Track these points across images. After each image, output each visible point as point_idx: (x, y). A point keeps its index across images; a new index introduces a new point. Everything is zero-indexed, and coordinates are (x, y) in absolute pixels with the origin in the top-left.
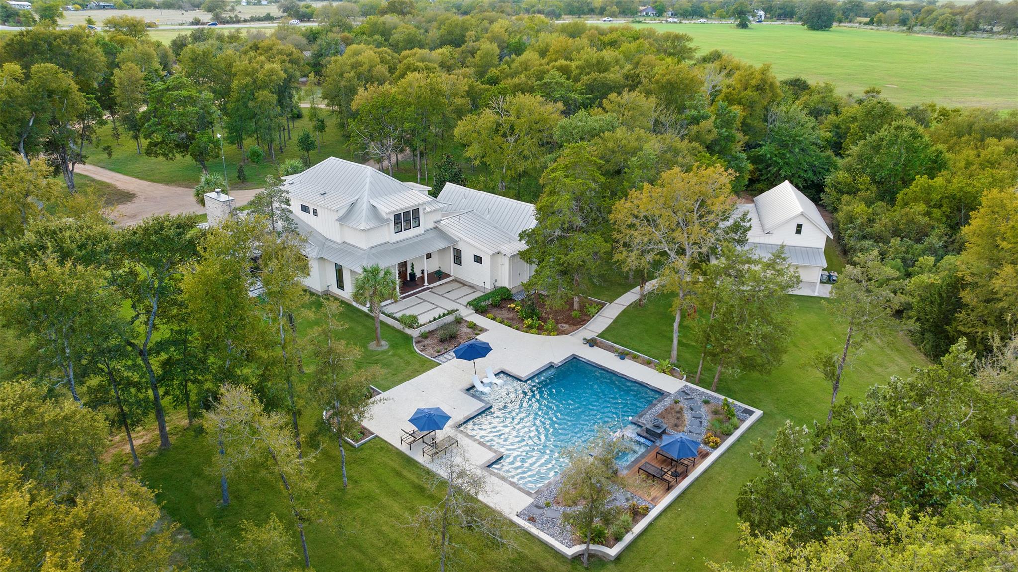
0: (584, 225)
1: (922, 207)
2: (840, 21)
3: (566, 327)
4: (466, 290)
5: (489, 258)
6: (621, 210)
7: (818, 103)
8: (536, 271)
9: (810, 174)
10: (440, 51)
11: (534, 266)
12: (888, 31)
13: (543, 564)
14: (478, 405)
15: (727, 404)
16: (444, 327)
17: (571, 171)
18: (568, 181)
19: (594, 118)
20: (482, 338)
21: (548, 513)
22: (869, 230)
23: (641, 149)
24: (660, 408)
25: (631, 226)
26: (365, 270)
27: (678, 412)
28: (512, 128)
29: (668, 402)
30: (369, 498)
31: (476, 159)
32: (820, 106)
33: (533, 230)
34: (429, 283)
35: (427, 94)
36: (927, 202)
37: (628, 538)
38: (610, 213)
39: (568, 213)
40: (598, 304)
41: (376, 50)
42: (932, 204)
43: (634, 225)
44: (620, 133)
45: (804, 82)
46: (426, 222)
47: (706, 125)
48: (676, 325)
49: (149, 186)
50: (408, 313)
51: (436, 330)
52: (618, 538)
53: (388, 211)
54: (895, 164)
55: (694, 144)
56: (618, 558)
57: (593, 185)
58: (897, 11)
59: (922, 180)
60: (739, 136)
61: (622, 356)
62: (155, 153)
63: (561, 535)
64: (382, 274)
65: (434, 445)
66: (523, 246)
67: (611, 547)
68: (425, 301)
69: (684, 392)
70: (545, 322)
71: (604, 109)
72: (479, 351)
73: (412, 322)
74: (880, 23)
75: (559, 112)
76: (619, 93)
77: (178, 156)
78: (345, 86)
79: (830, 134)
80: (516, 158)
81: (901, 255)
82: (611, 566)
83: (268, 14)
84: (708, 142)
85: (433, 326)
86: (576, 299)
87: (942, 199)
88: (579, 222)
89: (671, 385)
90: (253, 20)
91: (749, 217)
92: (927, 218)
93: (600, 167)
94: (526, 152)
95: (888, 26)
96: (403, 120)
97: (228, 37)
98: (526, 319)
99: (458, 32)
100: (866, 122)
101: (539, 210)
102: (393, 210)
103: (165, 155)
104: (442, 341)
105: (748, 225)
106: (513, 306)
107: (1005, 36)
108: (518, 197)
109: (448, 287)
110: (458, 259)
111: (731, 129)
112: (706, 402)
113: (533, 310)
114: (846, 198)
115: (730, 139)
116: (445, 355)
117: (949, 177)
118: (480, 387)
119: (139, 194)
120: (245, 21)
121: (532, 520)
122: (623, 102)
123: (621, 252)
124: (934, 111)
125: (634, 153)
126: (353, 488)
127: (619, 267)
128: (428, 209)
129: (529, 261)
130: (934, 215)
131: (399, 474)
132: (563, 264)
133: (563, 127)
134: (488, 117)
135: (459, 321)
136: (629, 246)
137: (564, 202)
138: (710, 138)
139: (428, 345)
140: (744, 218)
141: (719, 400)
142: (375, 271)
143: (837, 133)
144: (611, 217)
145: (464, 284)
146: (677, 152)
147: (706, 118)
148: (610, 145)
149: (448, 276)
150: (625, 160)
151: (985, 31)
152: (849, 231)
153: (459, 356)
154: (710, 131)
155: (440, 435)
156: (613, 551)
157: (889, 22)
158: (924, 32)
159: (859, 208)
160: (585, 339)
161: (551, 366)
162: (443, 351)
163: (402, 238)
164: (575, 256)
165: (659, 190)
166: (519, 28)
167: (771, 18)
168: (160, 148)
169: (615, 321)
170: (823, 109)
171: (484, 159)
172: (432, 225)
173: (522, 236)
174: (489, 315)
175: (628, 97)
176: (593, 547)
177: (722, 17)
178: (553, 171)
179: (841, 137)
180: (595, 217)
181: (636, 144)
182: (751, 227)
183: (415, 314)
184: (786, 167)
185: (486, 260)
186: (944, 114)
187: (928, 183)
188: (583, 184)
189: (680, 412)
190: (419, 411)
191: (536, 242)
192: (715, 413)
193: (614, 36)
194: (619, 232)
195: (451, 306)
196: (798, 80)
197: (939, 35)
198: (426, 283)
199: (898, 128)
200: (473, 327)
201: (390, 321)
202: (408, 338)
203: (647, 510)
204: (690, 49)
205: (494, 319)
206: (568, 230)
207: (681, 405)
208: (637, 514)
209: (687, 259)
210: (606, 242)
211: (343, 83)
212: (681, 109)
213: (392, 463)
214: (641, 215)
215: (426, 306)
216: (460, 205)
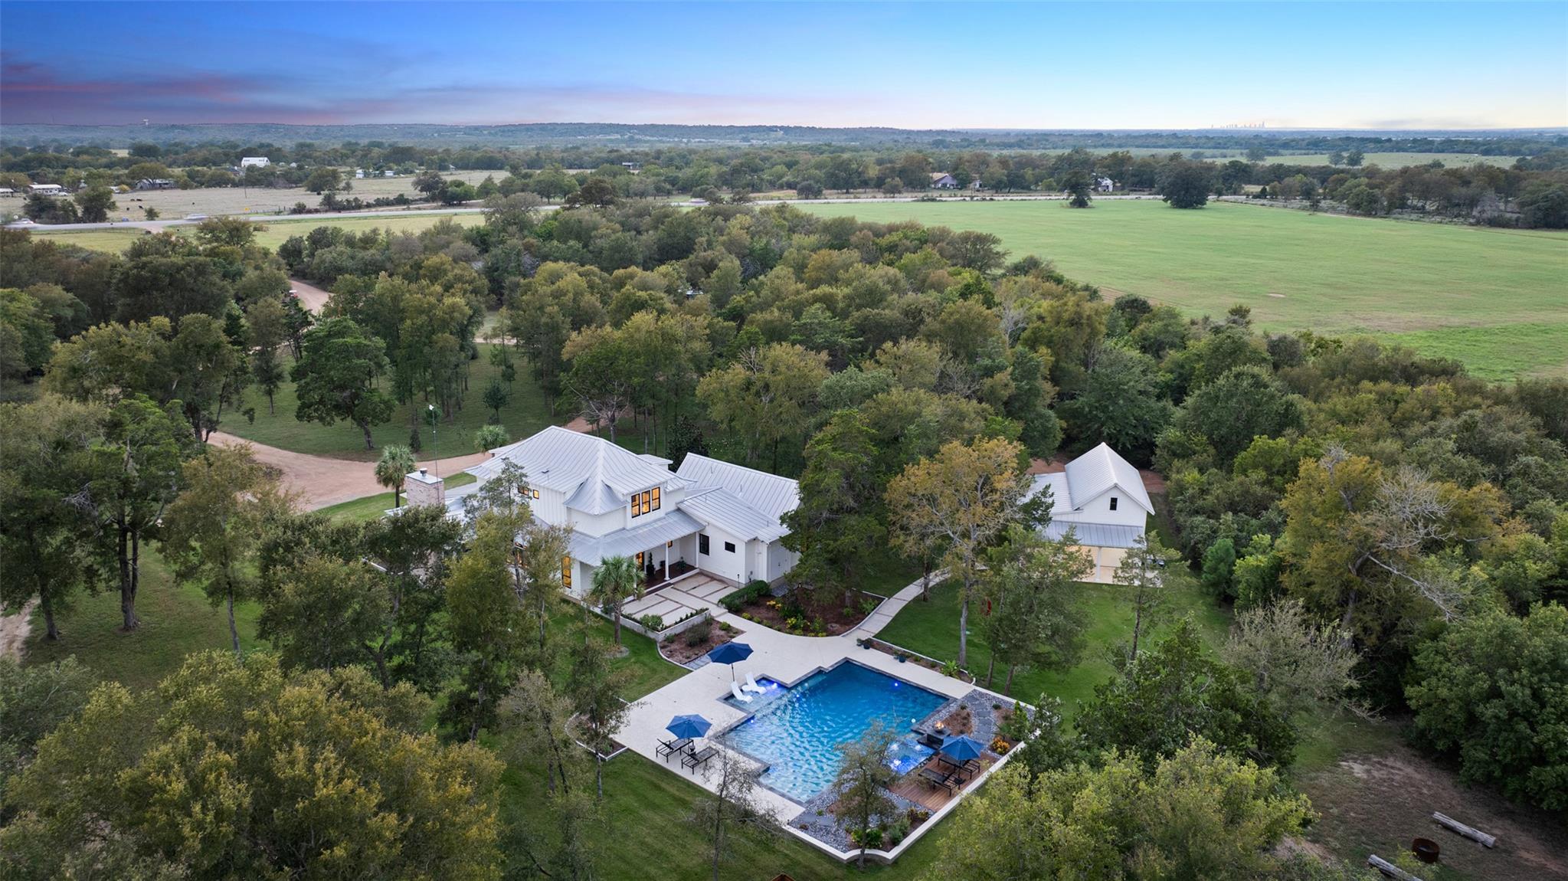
0: (855, 505)
1: (1259, 475)
2: (1220, 194)
3: (836, 626)
4: (715, 586)
5: (744, 546)
6: (898, 486)
7: (1160, 332)
8: (801, 560)
9: (1141, 431)
10: (663, 269)
11: (798, 555)
12: (1285, 207)
13: (818, 869)
14: (739, 715)
15: (1018, 708)
16: (693, 629)
17: (839, 444)
18: (835, 455)
19: (866, 375)
20: (738, 640)
21: (821, 821)
22: (1200, 502)
23: (919, 415)
24: (944, 713)
25: (909, 506)
26: (604, 562)
27: (965, 718)
28: (767, 387)
29: (953, 708)
30: (628, 810)
31: (722, 422)
32: (1162, 337)
33: (796, 512)
34: (671, 577)
35: (658, 342)
36: (1268, 469)
37: (906, 843)
38: (885, 490)
39: (837, 491)
40: (874, 598)
41: (582, 269)
42: (1274, 470)
43: (912, 505)
44: (896, 394)
45: (1145, 303)
46: (668, 505)
47: (1002, 377)
48: (962, 620)
49: (297, 458)
50: (651, 612)
51: (683, 633)
52: (895, 842)
53: (625, 492)
54: (1238, 419)
55: (984, 405)
56: (896, 861)
57: (865, 459)
58: (1299, 177)
59: (1261, 441)
60: (1047, 387)
61: (902, 658)
62: (309, 417)
63: (837, 844)
64: (624, 567)
65: (693, 755)
66: (785, 531)
67: (888, 851)
68: (667, 599)
69: (971, 697)
70: (811, 622)
71: (877, 362)
72: (736, 654)
73: (655, 623)
74: (1274, 195)
75: (823, 366)
76: (896, 342)
77: (337, 419)
78: (547, 324)
79: (1172, 376)
80: (771, 421)
81: (1233, 534)
82: (888, 869)
83: (402, 195)
84: (1005, 399)
85: (679, 629)
86: (848, 594)
87: (1284, 465)
88: (851, 502)
89: (957, 689)
90: (380, 203)
91: (1051, 491)
92: (1266, 489)
93: (872, 438)
94: (784, 416)
95: (1286, 199)
96: (630, 375)
97: (361, 240)
98: (790, 617)
99: (683, 234)
100: (1213, 361)
101: (803, 489)
102: (631, 490)
103: (321, 419)
104: (691, 645)
105: (1050, 500)
106: (772, 603)
107: (1438, 218)
108: (774, 470)
109: (694, 582)
110: (705, 548)
111: (1035, 379)
112: (997, 707)
113: (797, 607)
114: (1176, 463)
115: (1034, 392)
116: (697, 661)
117: (1294, 436)
118: (739, 696)
119: (286, 470)
120: (369, 206)
121: (804, 828)
122: (900, 353)
123: (898, 537)
124: (1310, 341)
125: (911, 422)
126: (609, 802)
127: (897, 555)
128: (670, 488)
129: (792, 549)
130: (1275, 484)
131: (657, 787)
132: (832, 551)
133: (829, 387)
134: (738, 372)
135: (710, 622)
136: (907, 529)
137: (832, 479)
138: (1005, 394)
139: (675, 650)
140: (1044, 493)
141: (1011, 704)
142: (617, 564)
143: (1181, 375)
144: (885, 496)
145: (713, 578)
146: (962, 417)
147: (1001, 368)
148: (884, 409)
149: (693, 568)
150: (902, 428)
151: (1414, 208)
152: (1178, 505)
153: (714, 661)
154: (1006, 385)
155: (699, 744)
156: (891, 855)
157: (1287, 194)
158: (1334, 210)
159: (1191, 476)
160: (859, 640)
161: (820, 672)
162: (694, 657)
163: (639, 524)
164: (846, 541)
165: (939, 466)
166: (765, 228)
167: (1123, 188)
168: (316, 410)
169: (894, 620)
170: (1166, 340)
171: (733, 424)
172: (673, 507)
173: (783, 519)
174: (745, 614)
175: (906, 346)
176: (867, 851)
177: (1049, 189)
178: (818, 442)
179: (1185, 380)
180: (868, 495)
181: (912, 408)
182: (1053, 503)
183: (660, 614)
184: (1110, 422)
185: (740, 548)
186: (1322, 344)
187: (1268, 444)
188: (854, 458)
189: (967, 717)
190: (676, 718)
191: (800, 525)
192: (1006, 718)
193: (894, 237)
194: (895, 513)
195: (699, 605)
196: (1136, 300)
197: (1354, 214)
198: (667, 578)
199: (1238, 376)
200: (727, 628)
201: (628, 623)
202: (652, 643)
203: (925, 817)
204: (998, 253)
205: (750, 619)
206: (837, 512)
207: (968, 710)
208: (917, 819)
209: (972, 544)
210: (881, 524)
211: (544, 320)
212: (972, 357)
213: (648, 776)
214: (920, 494)
215: (668, 606)
216: (705, 482)
